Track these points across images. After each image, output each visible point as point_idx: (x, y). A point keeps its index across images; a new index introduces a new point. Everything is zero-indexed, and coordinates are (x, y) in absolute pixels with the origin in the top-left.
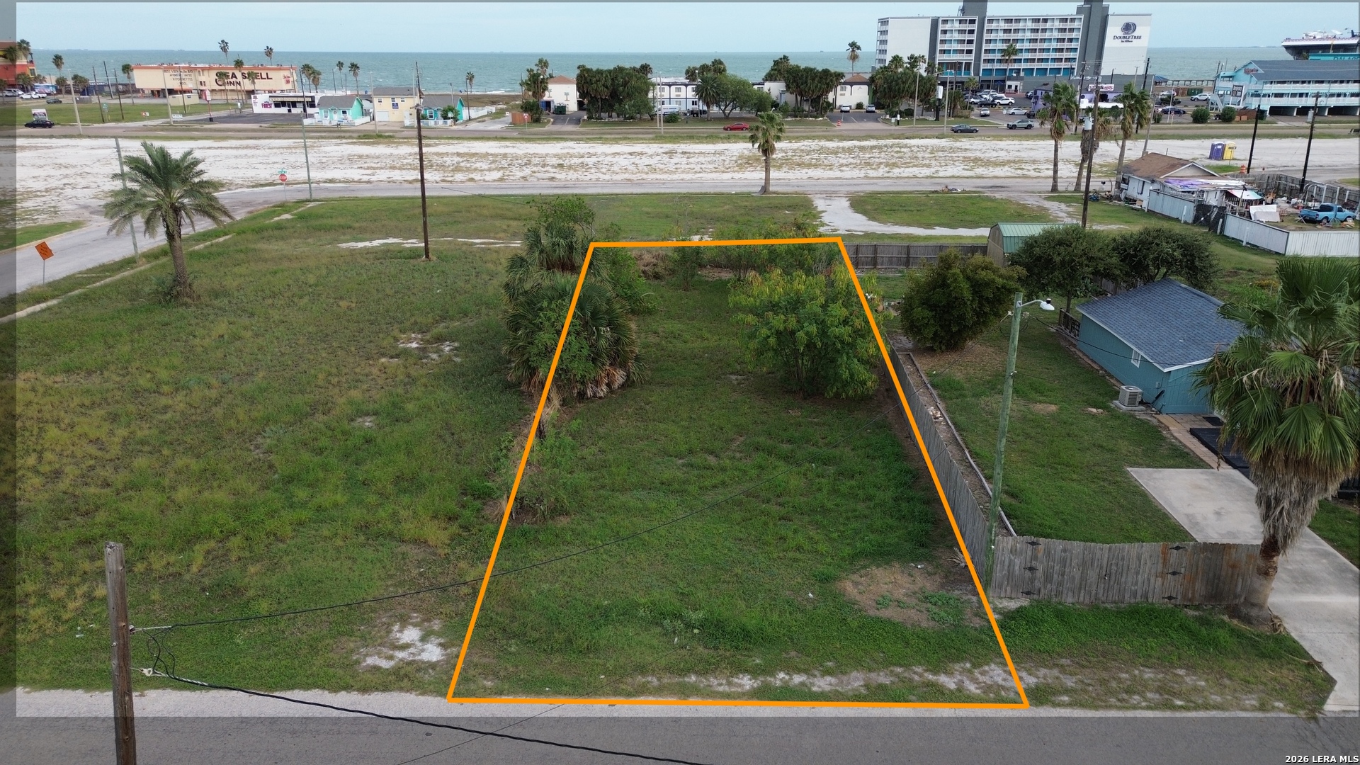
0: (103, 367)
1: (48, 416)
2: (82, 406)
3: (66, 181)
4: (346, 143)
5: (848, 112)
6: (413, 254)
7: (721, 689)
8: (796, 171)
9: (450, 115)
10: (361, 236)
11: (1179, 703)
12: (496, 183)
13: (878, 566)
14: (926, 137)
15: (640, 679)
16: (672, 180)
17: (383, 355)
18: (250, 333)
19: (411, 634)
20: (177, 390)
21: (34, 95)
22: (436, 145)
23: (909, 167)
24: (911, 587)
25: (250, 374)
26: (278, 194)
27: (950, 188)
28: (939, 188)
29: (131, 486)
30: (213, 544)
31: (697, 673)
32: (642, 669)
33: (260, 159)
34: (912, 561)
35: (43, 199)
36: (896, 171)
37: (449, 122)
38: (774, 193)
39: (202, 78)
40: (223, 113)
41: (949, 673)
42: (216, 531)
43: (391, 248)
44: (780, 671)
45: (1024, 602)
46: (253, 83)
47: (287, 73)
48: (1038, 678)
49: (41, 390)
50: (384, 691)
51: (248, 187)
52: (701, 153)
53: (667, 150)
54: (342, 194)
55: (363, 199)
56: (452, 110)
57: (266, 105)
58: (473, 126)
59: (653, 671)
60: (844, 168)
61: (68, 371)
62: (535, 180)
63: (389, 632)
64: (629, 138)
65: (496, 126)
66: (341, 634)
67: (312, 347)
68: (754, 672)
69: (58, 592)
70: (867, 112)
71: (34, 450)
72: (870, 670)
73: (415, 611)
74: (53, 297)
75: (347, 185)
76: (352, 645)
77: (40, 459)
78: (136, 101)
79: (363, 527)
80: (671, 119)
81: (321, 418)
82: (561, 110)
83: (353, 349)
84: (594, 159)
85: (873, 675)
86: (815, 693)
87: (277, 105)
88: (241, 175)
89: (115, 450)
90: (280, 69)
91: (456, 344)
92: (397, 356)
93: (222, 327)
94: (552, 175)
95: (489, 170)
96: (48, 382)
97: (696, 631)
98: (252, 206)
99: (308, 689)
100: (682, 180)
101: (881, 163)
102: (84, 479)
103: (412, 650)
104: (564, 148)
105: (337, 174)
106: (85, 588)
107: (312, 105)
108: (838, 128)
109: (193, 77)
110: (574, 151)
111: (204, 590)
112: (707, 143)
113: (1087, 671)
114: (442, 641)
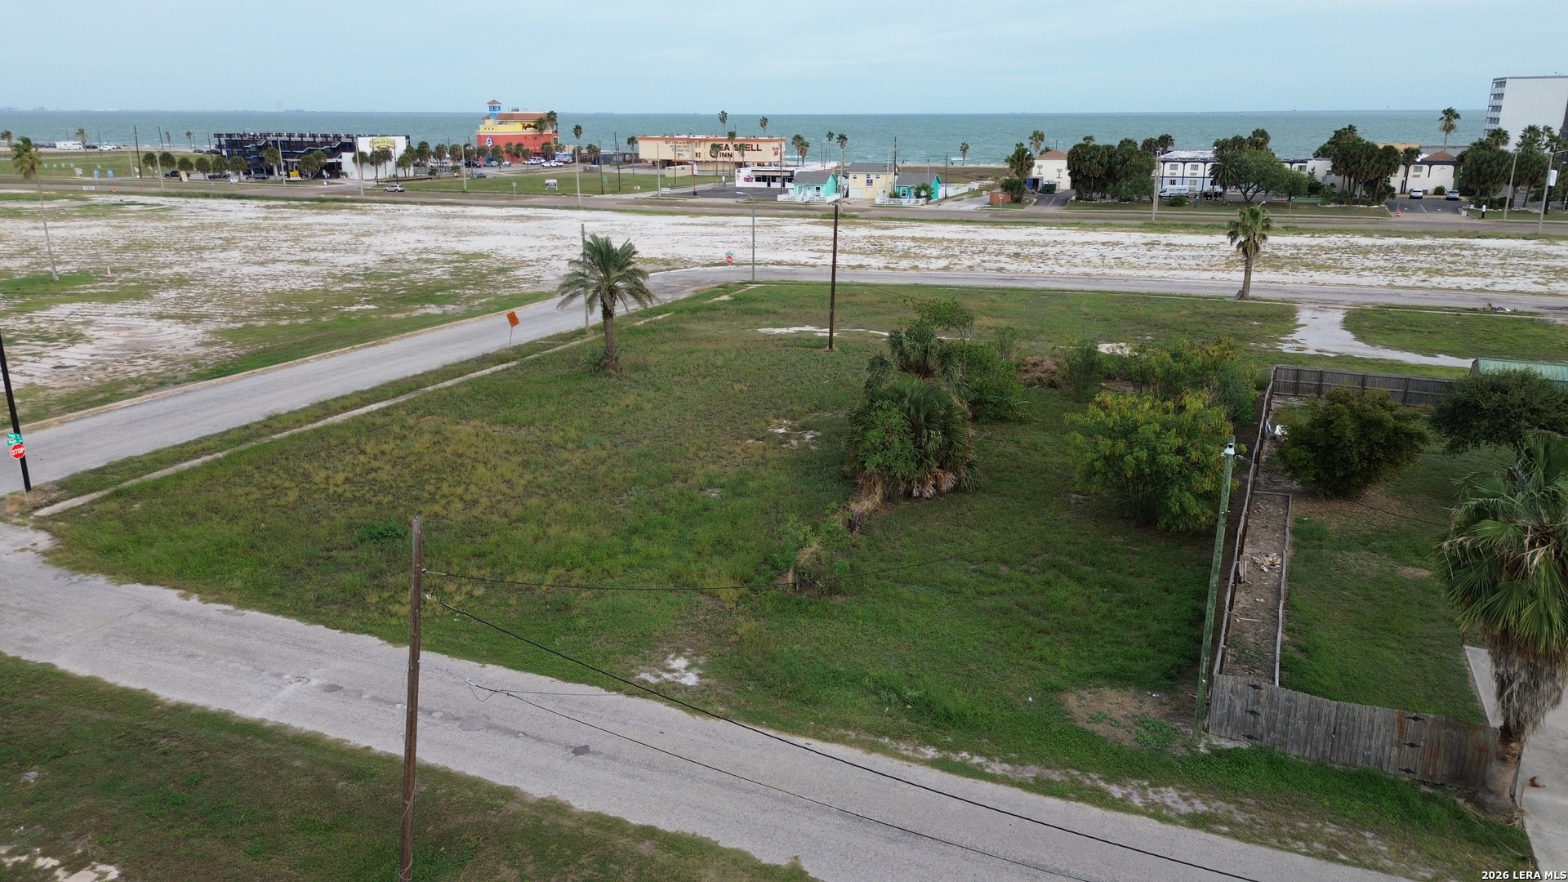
0: (532, 423)
1: (480, 457)
2: (508, 452)
3: (554, 252)
4: (809, 223)
5: (1421, 198)
6: (819, 344)
7: (905, 753)
8: (1299, 274)
9: (923, 193)
10: (781, 322)
11: (1343, 857)
12: (939, 272)
13: (1113, 687)
14: (1507, 237)
15: (842, 731)
16: (1138, 276)
17: (751, 437)
18: (650, 406)
19: (680, 663)
20: (578, 447)
21: (553, 163)
22: (896, 227)
23: (1458, 275)
24: (1134, 710)
25: (637, 441)
26: (723, 274)
27: (1495, 305)
28: (1479, 306)
29: (522, 520)
30: (563, 571)
31: (892, 737)
32: (846, 725)
33: (722, 238)
34: (1150, 690)
35: (532, 268)
36: (1436, 280)
37: (921, 201)
38: (1253, 299)
39: (698, 150)
40: (709, 186)
41: (1123, 786)
42: (568, 562)
43: (803, 336)
44: (965, 751)
45: (1244, 745)
46: (743, 155)
47: (776, 145)
48: (1210, 807)
49: (483, 436)
50: (643, 697)
51: (703, 266)
52: (1190, 245)
53: (1149, 240)
54: (783, 278)
55: (800, 284)
56: (925, 188)
57: (747, 180)
58: (947, 206)
59: (855, 727)
60: (1366, 273)
61: (506, 423)
62: (982, 270)
63: (665, 658)
64: (1111, 225)
65: (970, 206)
66: (630, 653)
67: (695, 423)
68: (940, 747)
69: (451, 587)
70: (1448, 199)
71: (465, 483)
72: (1048, 767)
73: (690, 647)
74: (514, 359)
75: (792, 268)
76: (634, 662)
77: (467, 489)
78: (637, 171)
79: (675, 577)
80: (1176, 202)
81: (679, 485)
82: (1050, 189)
83: (728, 428)
84: (1058, 249)
85: (1048, 772)
86: (988, 774)
87: (758, 179)
88: (700, 253)
89: (519, 490)
90: (770, 141)
91: (818, 434)
92: (762, 439)
93: (630, 399)
94: (1002, 265)
95: (938, 258)
96: (489, 430)
97: (909, 707)
98: (700, 285)
99: (592, 685)
100: (1150, 277)
101: (1420, 269)
102: (491, 509)
103: (676, 674)
104: (1030, 234)
105: (786, 256)
106: (469, 587)
107: (790, 180)
108: (1394, 219)
109: (690, 149)
110: (1040, 238)
111: (547, 603)
112: (1205, 234)
113: (1263, 813)
114: (701, 672)
